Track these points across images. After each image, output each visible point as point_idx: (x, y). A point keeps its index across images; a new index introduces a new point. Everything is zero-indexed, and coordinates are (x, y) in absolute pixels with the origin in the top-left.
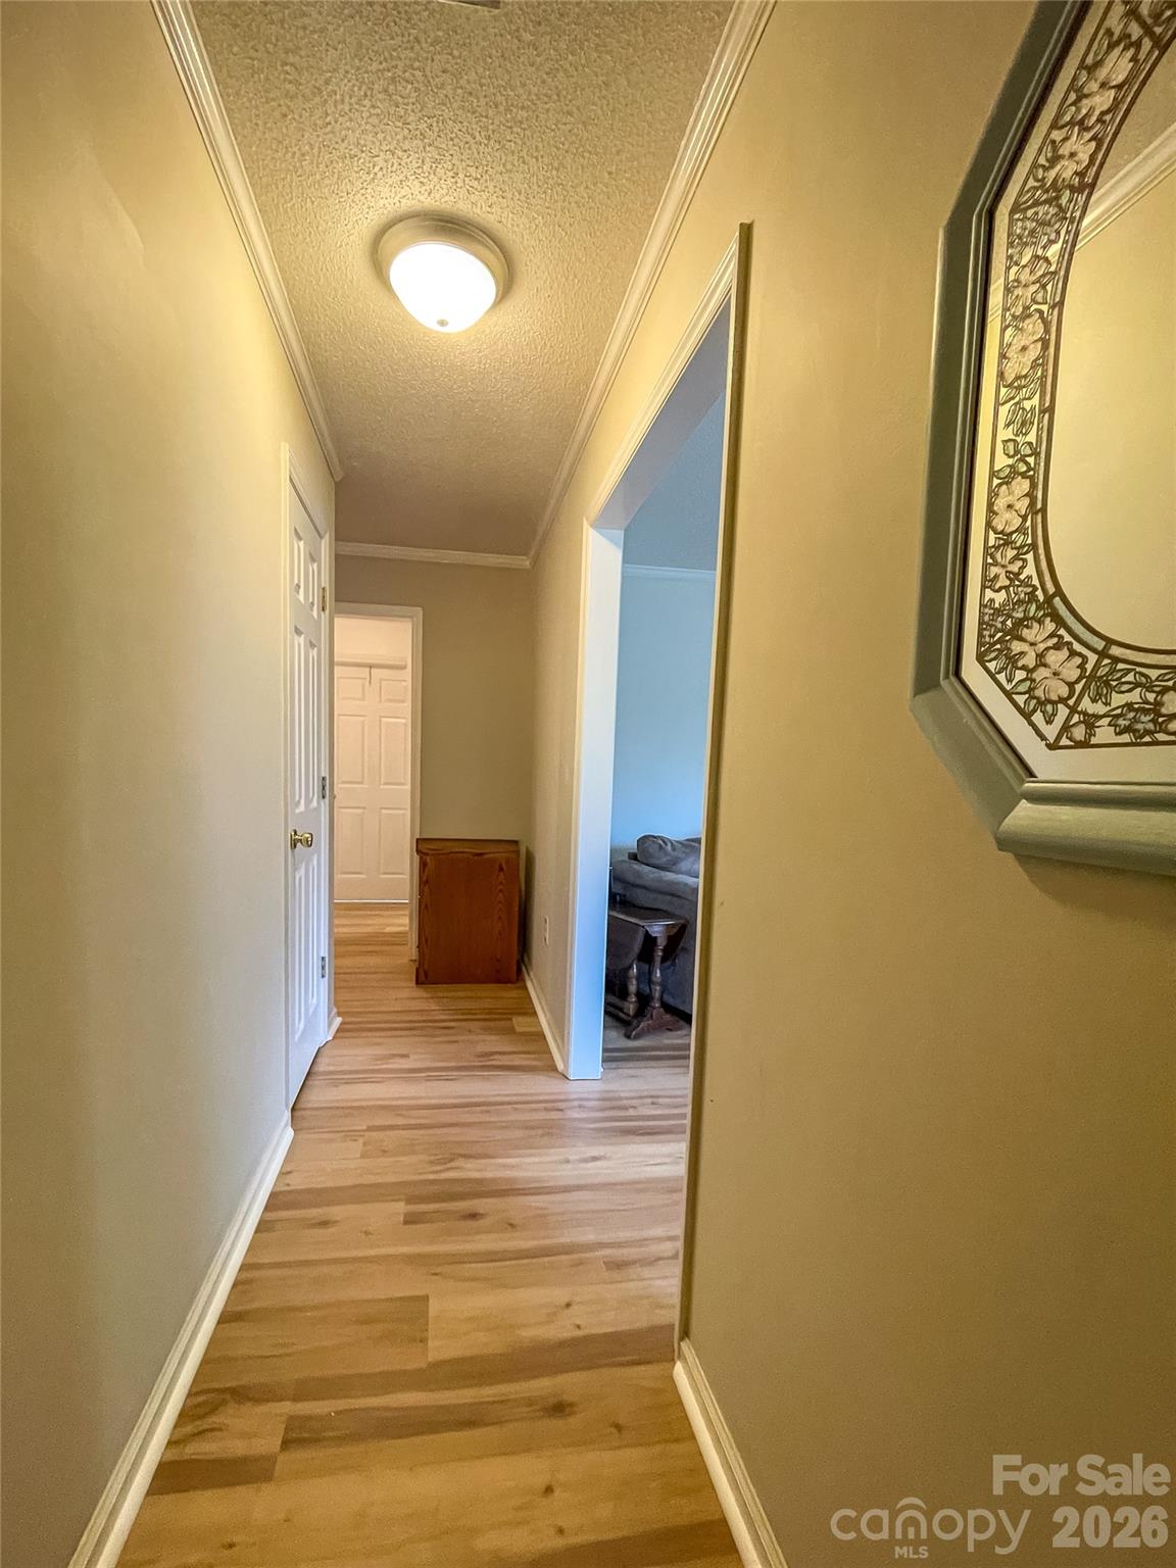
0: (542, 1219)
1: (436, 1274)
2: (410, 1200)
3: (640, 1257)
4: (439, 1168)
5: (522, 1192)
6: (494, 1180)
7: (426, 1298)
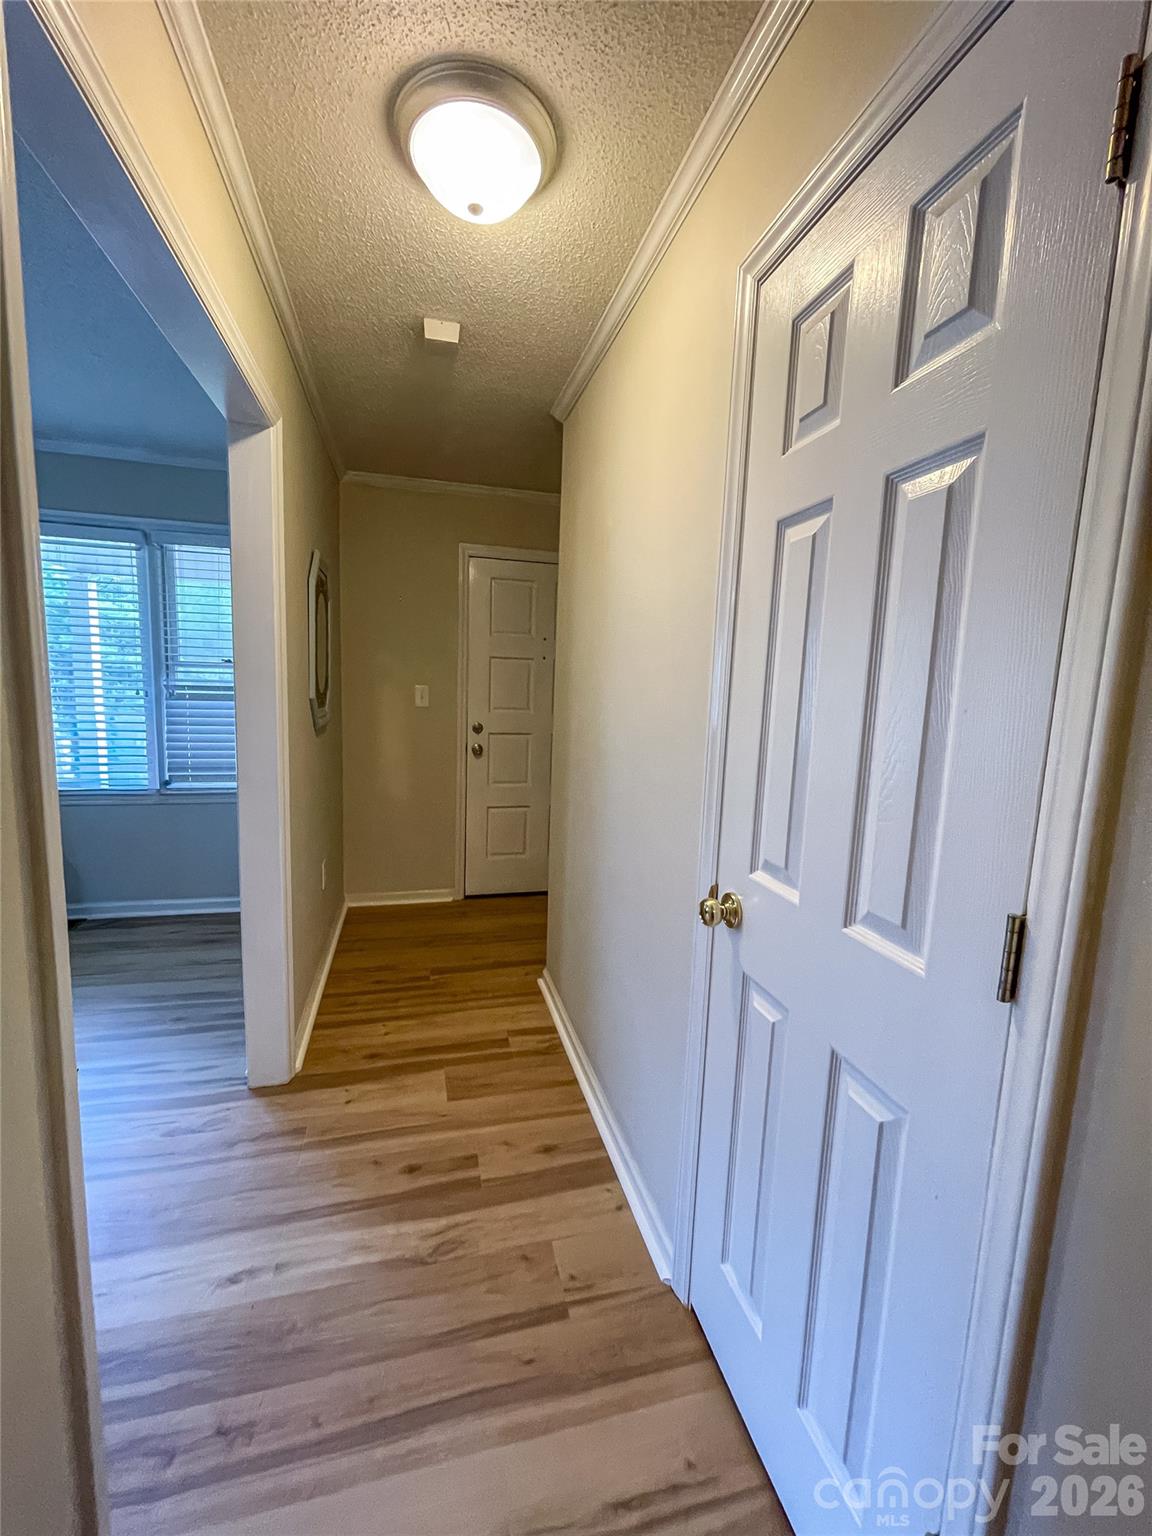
0: (344, 1172)
1: (444, 1116)
2: (476, 1183)
3: (274, 1140)
4: (451, 1235)
5: (356, 1206)
6: (386, 1221)
7: (450, 1099)
